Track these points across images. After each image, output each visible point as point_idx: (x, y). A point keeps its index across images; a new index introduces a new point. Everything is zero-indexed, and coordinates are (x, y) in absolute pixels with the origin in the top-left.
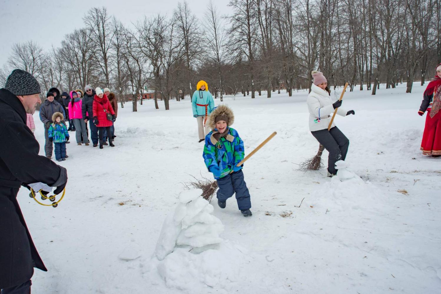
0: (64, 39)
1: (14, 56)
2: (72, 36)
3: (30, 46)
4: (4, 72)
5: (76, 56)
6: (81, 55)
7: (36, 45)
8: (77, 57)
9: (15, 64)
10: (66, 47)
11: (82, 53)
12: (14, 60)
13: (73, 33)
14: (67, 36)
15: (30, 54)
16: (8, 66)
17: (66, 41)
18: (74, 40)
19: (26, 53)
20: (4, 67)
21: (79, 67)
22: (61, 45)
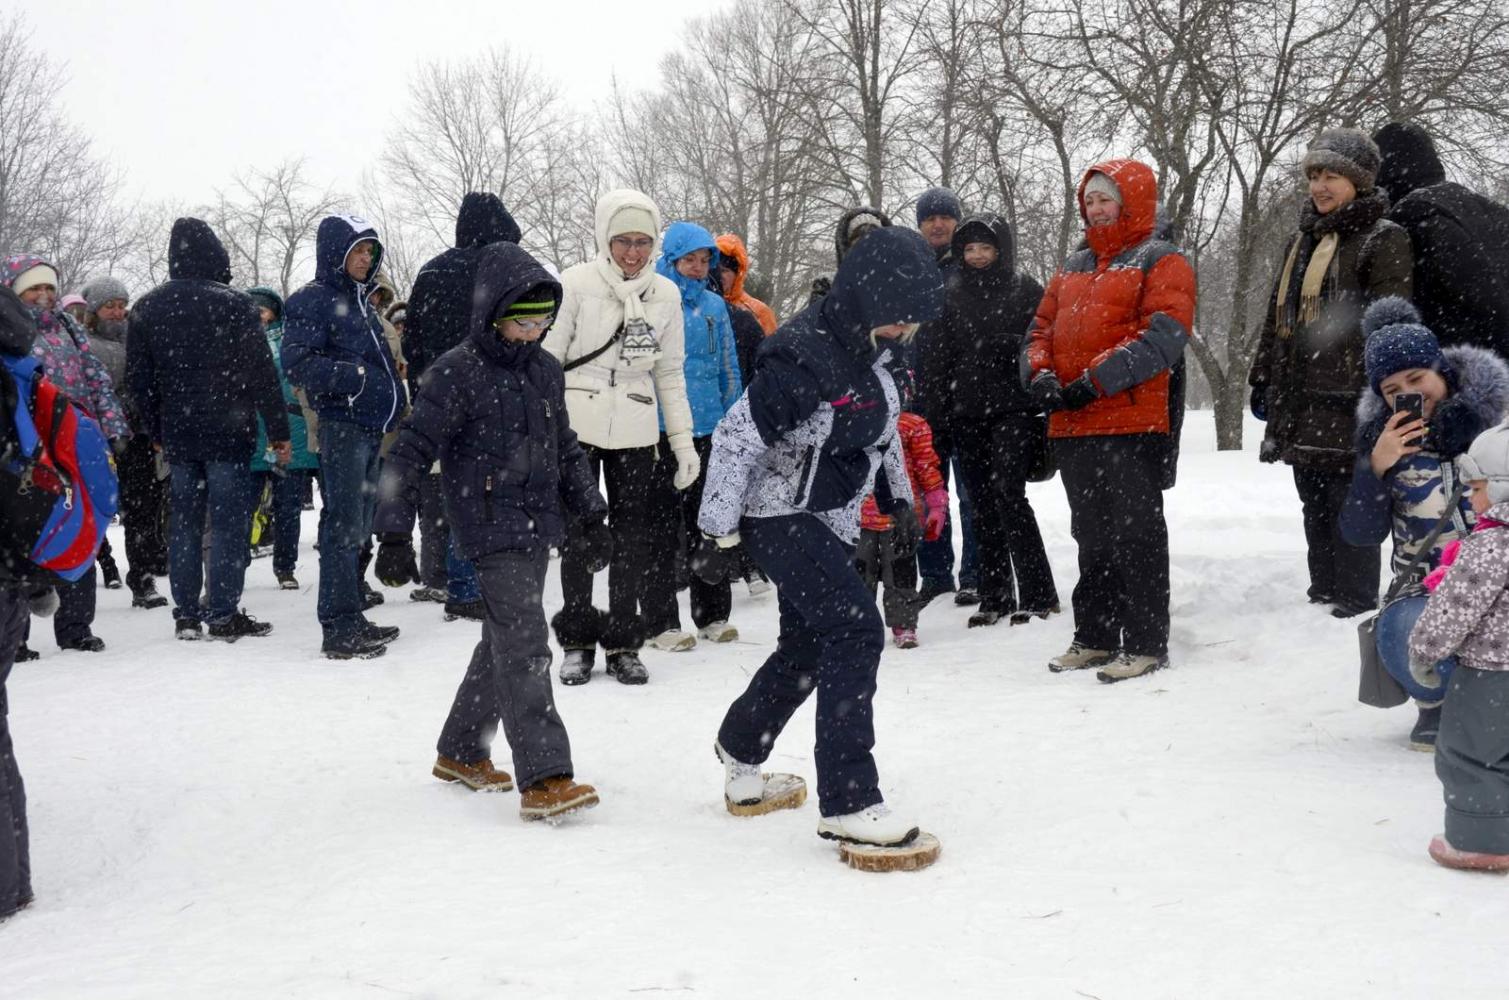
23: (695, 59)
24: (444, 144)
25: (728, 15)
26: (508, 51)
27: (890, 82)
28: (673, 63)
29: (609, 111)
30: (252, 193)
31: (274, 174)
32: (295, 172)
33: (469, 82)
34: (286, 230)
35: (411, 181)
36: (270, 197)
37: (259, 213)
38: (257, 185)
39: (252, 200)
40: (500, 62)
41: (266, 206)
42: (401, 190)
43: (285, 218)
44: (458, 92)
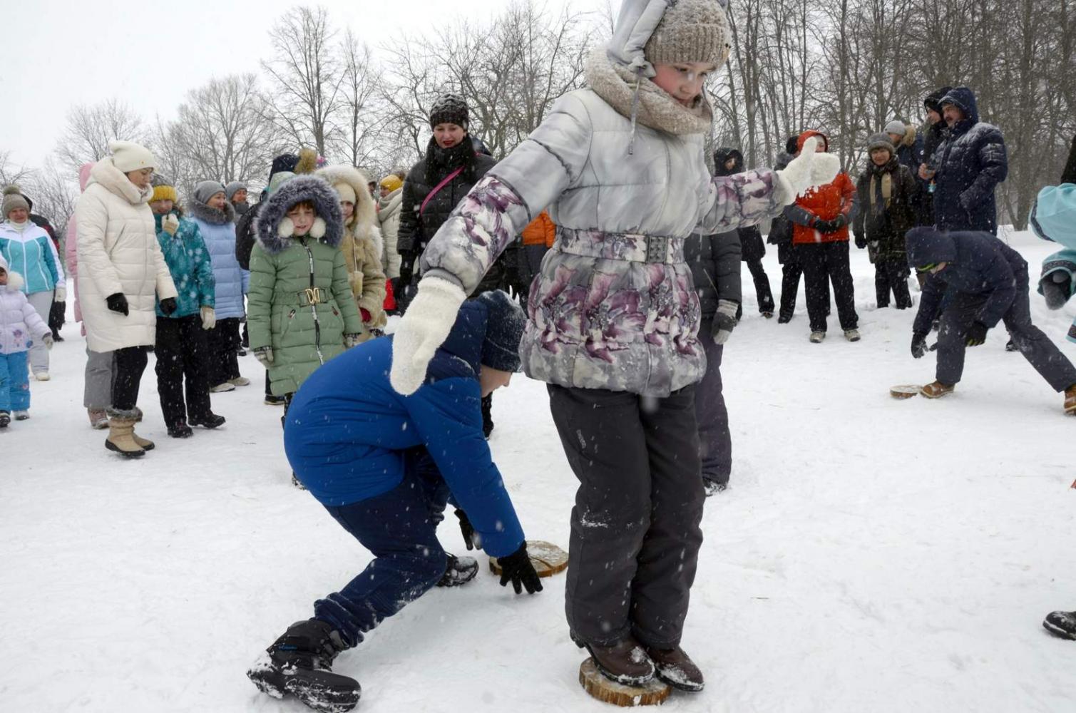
0: (184, 101)
1: (70, 135)
2: (203, 94)
3: (111, 111)
4: (46, 177)
5: (212, 143)
6: (224, 141)
7: (126, 110)
8: (213, 146)
9: (73, 158)
10: (190, 120)
11: (227, 136)
12: (70, 147)
13: (207, 85)
14: (193, 92)
15: (110, 131)
16: (56, 159)
17: (190, 107)
18: (209, 103)
19: (100, 128)
20: (48, 164)
21: (218, 170)
22: (179, 115)
23: (193, 107)
24: (86, 144)
25: (208, 88)
26: (115, 101)
27: (326, 115)
28: (183, 109)
29: (156, 129)
33: (97, 116)
35: (71, 161)
40: (113, 107)
42: (67, 165)
44: (92, 119)
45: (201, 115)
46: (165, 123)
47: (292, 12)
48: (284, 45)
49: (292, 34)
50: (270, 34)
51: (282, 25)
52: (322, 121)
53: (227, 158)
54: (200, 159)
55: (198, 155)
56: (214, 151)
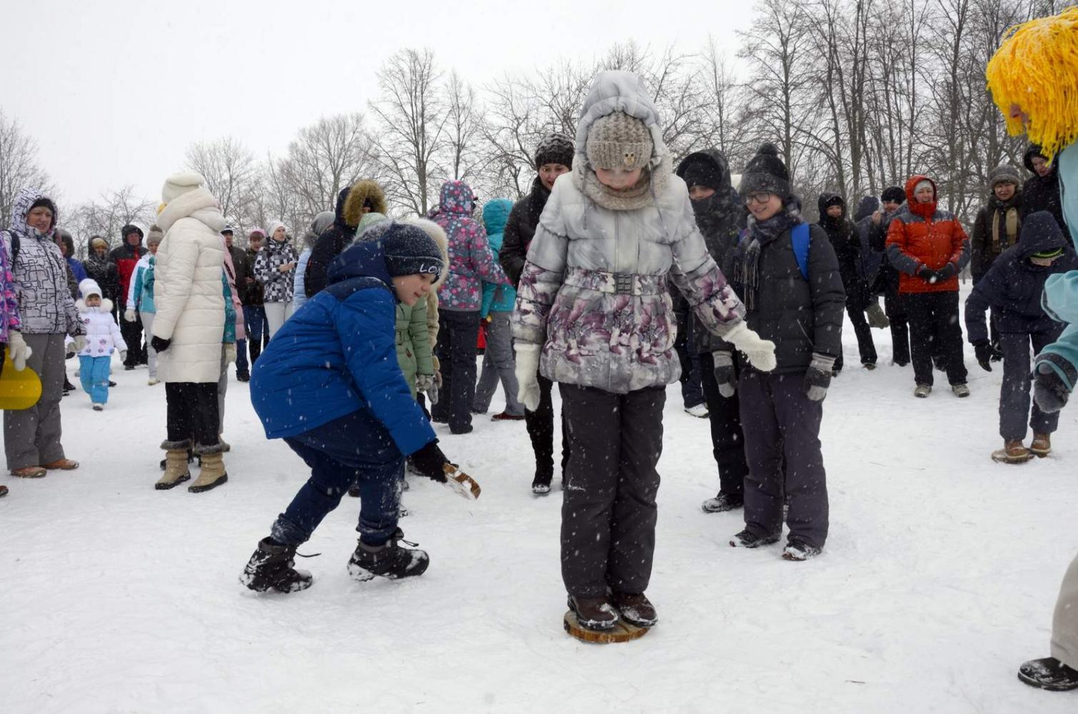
23: (303, 144)
25: (317, 126)
26: (231, 139)
27: (429, 154)
28: (293, 147)
29: (267, 165)
30: (108, 201)
31: (119, 192)
32: (129, 191)
33: (214, 152)
34: (125, 217)
36: (116, 203)
37: (112, 210)
38: (111, 197)
39: (109, 204)
40: (228, 144)
41: (115, 207)
43: (125, 212)
44: (208, 156)
45: (309, 152)
46: (275, 160)
47: (399, 54)
48: (392, 87)
49: (399, 76)
50: (378, 74)
51: (391, 67)
52: (425, 160)
53: (333, 195)
54: (307, 195)
55: (306, 191)
56: (321, 187)
